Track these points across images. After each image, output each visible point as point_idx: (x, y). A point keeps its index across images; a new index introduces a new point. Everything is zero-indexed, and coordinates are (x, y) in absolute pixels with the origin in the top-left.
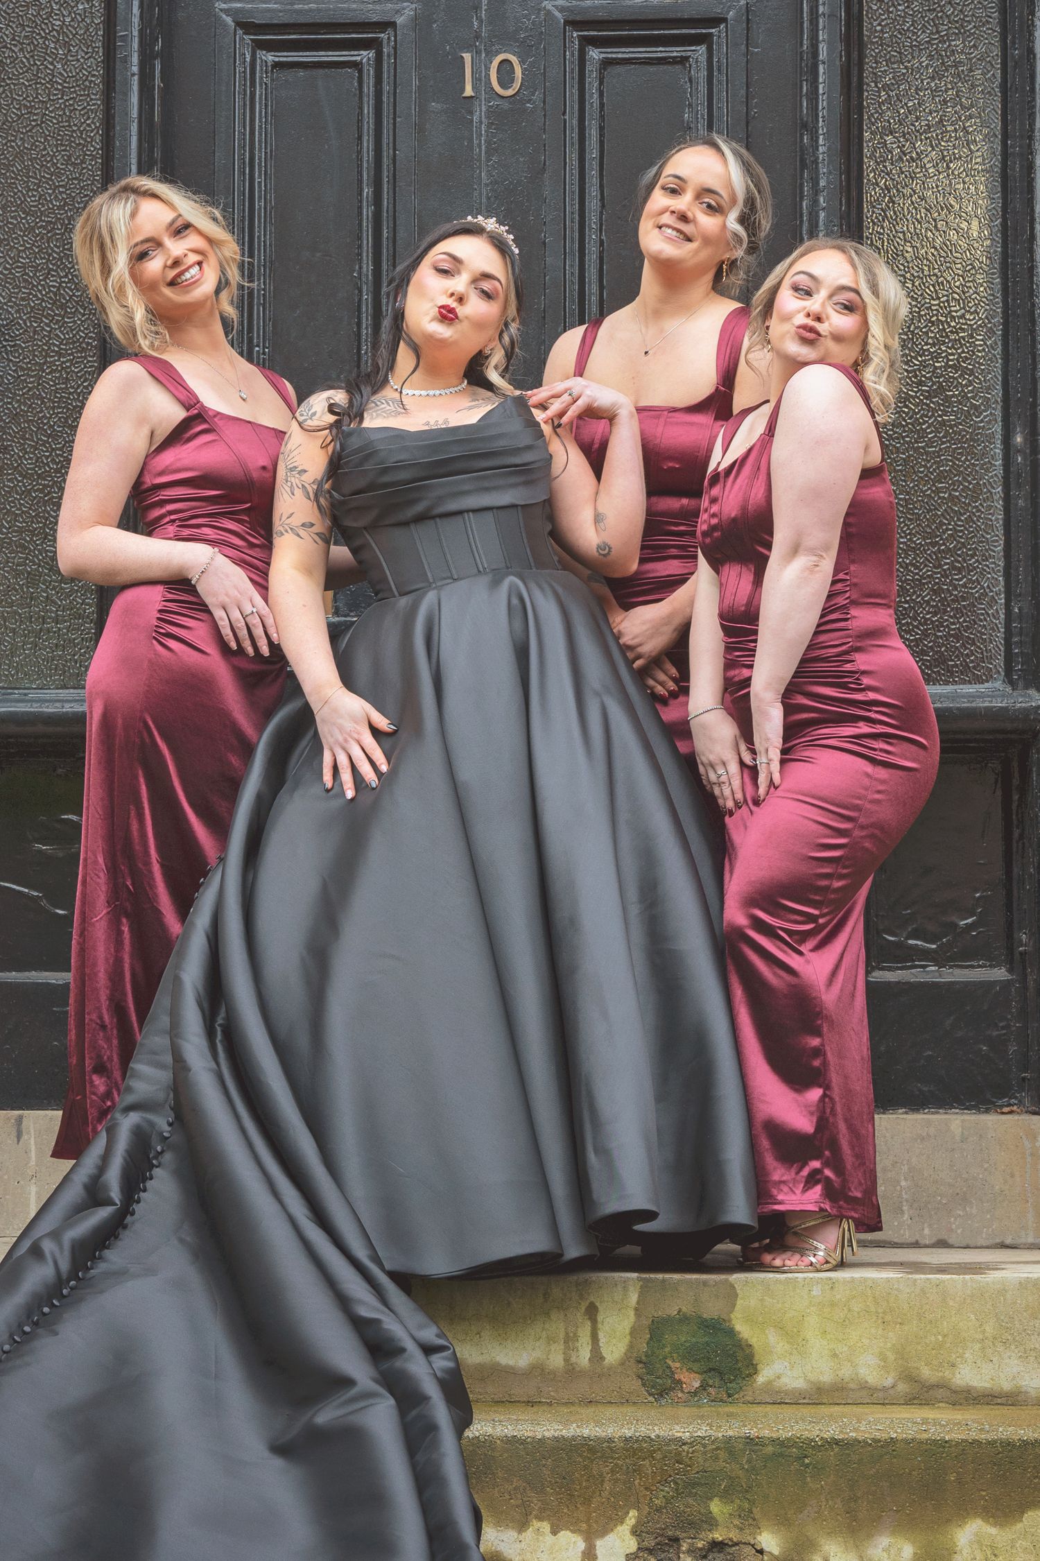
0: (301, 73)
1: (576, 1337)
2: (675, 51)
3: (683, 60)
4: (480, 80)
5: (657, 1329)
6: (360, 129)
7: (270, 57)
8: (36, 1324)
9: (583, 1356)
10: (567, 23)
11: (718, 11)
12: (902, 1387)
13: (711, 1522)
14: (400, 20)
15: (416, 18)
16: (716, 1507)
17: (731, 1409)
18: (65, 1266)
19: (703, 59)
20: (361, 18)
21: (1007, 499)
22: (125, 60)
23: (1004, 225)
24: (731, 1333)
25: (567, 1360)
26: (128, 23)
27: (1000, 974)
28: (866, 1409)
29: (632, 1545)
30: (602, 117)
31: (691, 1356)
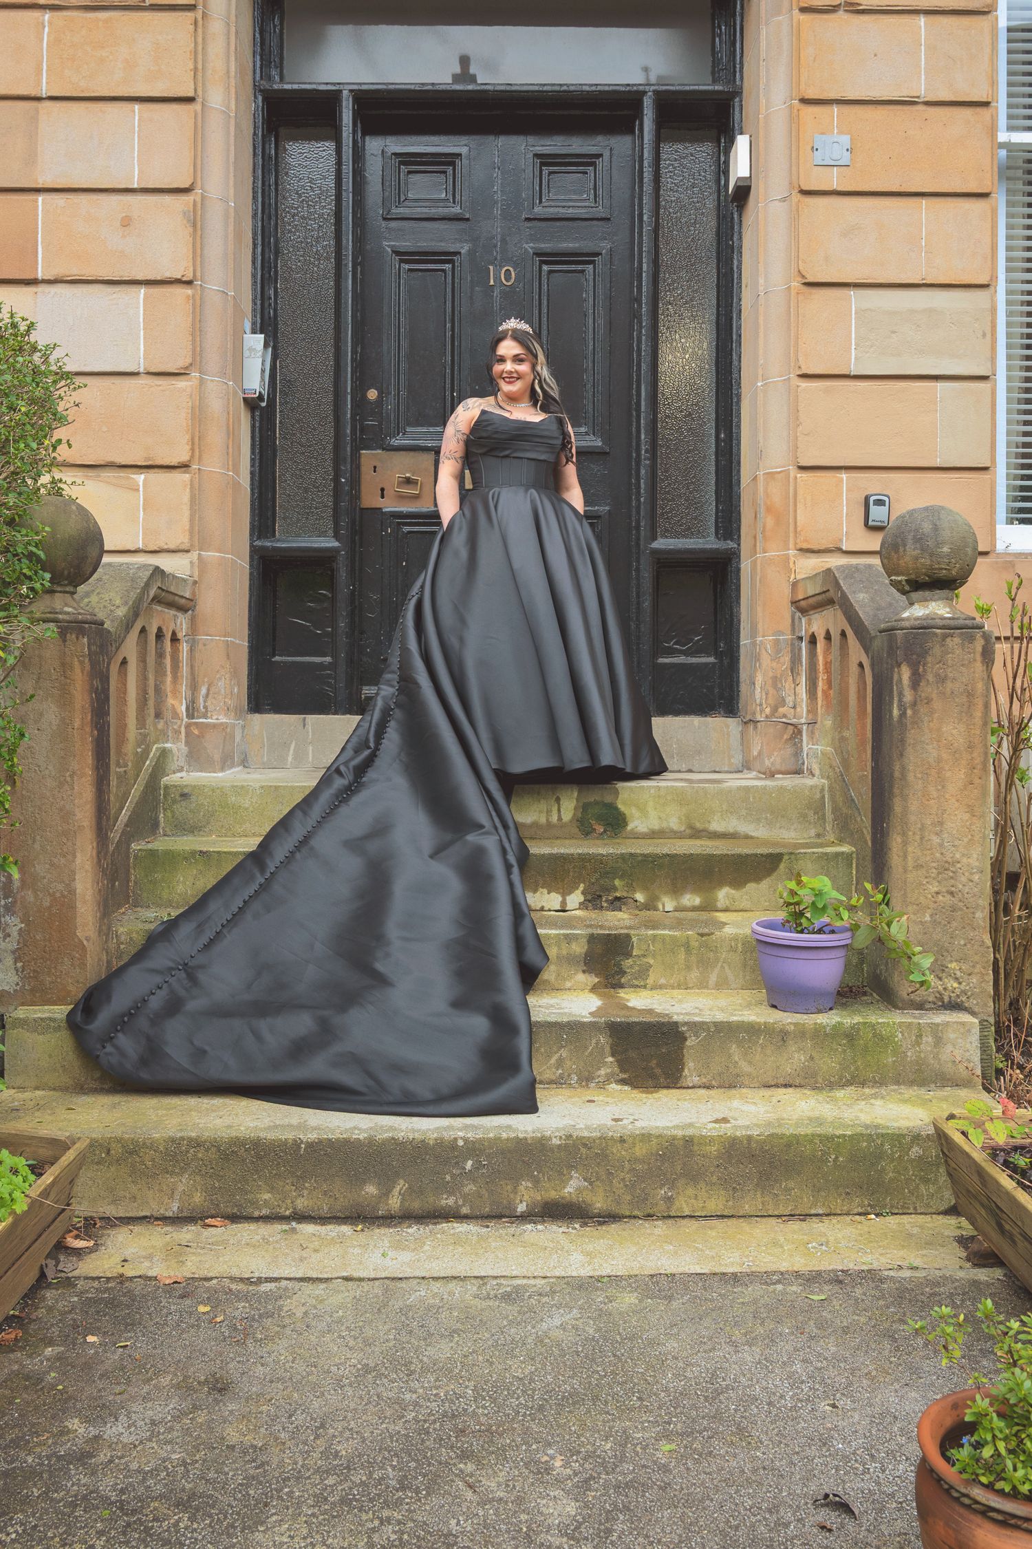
0: (420, 274)
1: (551, 811)
2: (580, 267)
3: (583, 271)
4: (497, 278)
5: (585, 807)
6: (445, 298)
7: (407, 266)
8: (340, 802)
9: (555, 818)
10: (534, 254)
11: (597, 250)
12: (688, 831)
13: (615, 889)
14: (463, 251)
15: (469, 251)
16: (617, 882)
17: (617, 841)
18: (351, 777)
19: (591, 271)
20: (446, 250)
21: (717, 461)
22: (346, 265)
23: (717, 345)
24: (617, 809)
25: (547, 820)
26: (347, 248)
27: (711, 660)
28: (675, 841)
29: (582, 899)
30: (548, 295)
31: (600, 818)
